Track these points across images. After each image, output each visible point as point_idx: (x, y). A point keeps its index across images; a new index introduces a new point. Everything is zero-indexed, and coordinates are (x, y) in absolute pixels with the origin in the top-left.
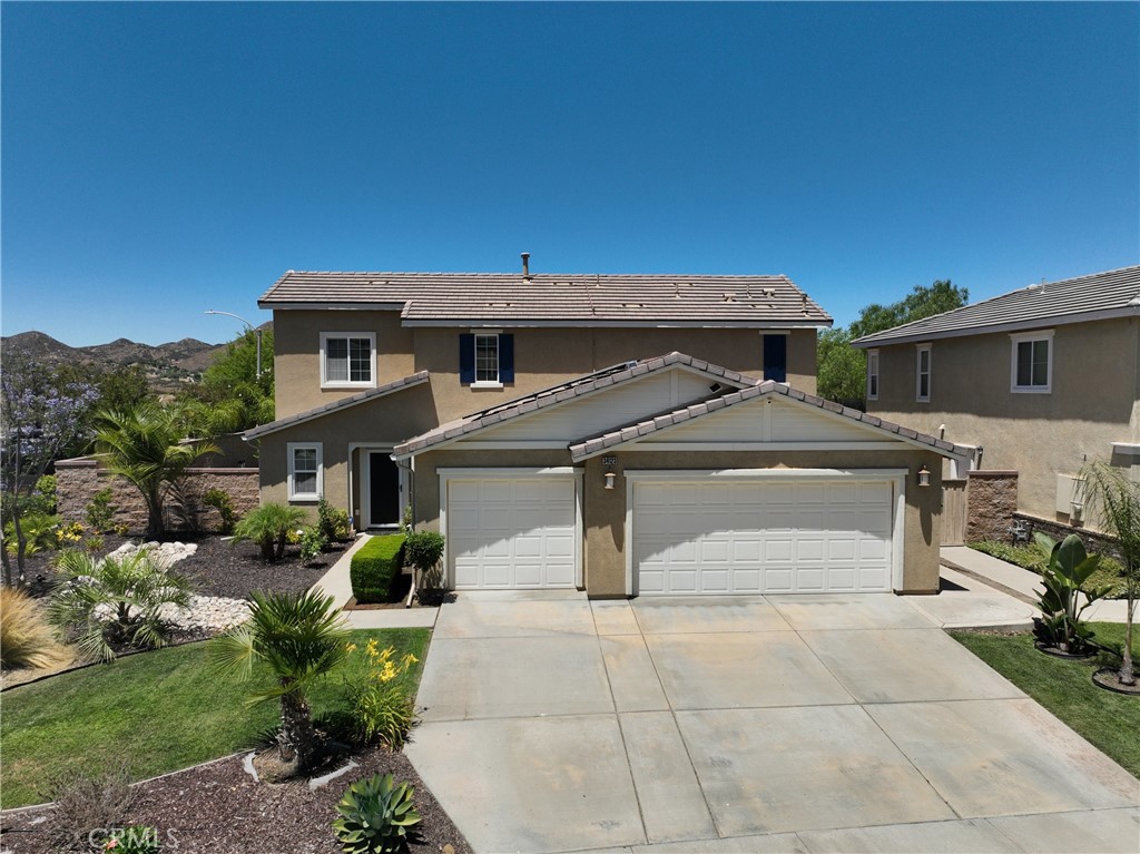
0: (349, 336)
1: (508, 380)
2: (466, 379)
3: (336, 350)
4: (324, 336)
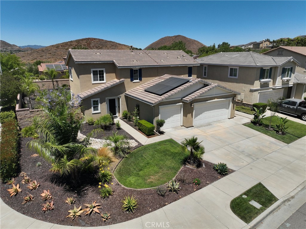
0: (98, 70)
1: (141, 80)
2: (132, 80)
3: (95, 73)
4: (92, 70)
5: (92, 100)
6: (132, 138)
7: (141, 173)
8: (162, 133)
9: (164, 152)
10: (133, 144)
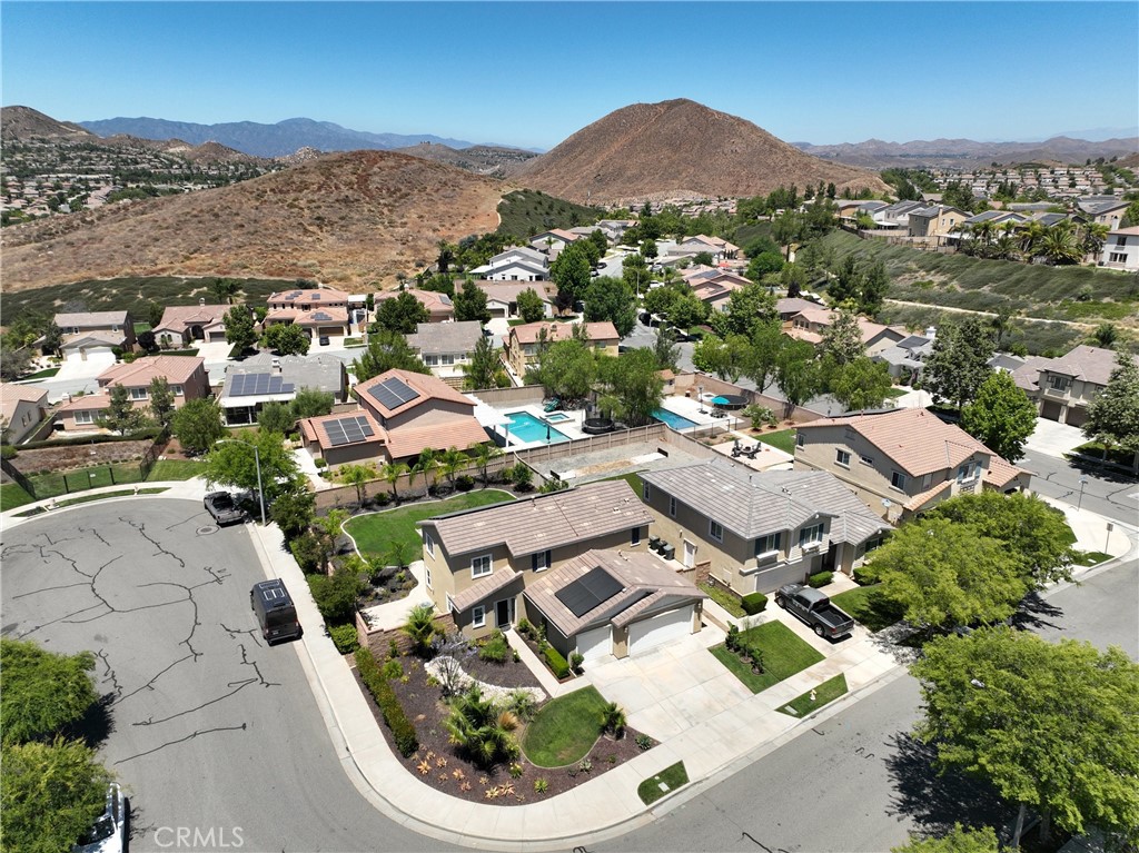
0: (481, 557)
1: (549, 566)
2: (534, 571)
3: (477, 565)
4: (472, 560)
5: (474, 611)
6: (537, 684)
7: (551, 746)
8: (579, 672)
9: (580, 712)
10: (540, 697)
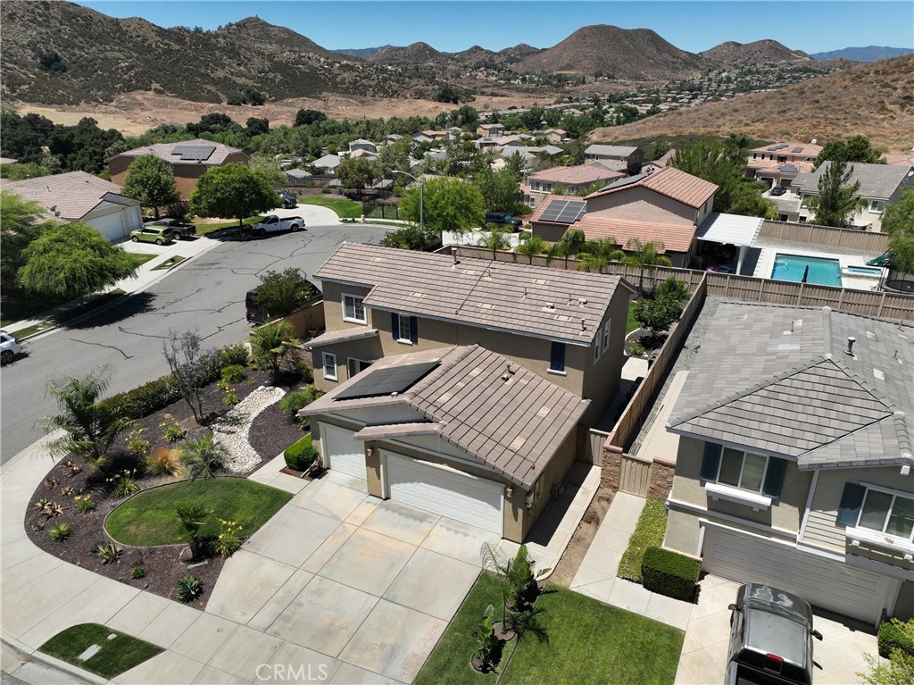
0: (354, 296)
1: (415, 341)
2: (396, 337)
3: (349, 302)
4: (343, 295)
5: (324, 354)
8: (313, 477)
